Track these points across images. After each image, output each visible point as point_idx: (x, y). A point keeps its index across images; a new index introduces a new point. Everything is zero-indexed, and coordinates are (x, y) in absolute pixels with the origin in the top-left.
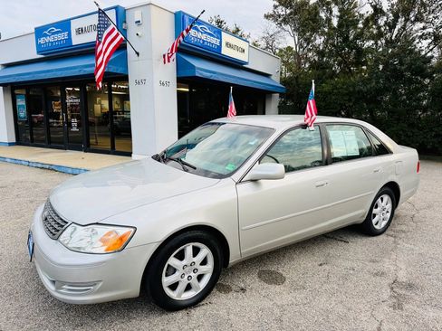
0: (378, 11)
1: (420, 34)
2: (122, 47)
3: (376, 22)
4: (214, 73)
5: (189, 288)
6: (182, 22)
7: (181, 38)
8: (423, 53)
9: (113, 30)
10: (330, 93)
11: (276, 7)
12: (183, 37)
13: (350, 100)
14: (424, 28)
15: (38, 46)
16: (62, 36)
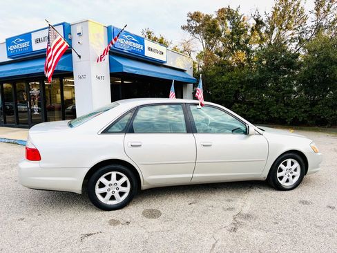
0: (259, 22)
1: (290, 39)
2: (68, 52)
3: (258, 31)
4: (139, 69)
6: (112, 33)
7: (111, 45)
8: (293, 52)
9: (60, 40)
10: (227, 83)
11: (189, 21)
12: (112, 44)
13: (242, 88)
14: (293, 34)
15: (8, 52)
16: (26, 45)
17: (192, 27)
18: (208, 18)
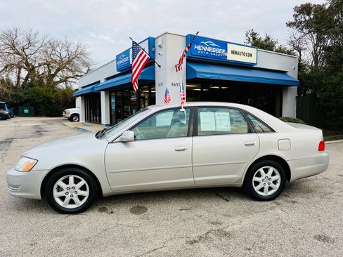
4: (216, 74)
5: (72, 202)
9: (142, 53)
11: (296, 16)
15: (117, 65)
16: (126, 60)
17: (301, 22)
18: (319, 9)
